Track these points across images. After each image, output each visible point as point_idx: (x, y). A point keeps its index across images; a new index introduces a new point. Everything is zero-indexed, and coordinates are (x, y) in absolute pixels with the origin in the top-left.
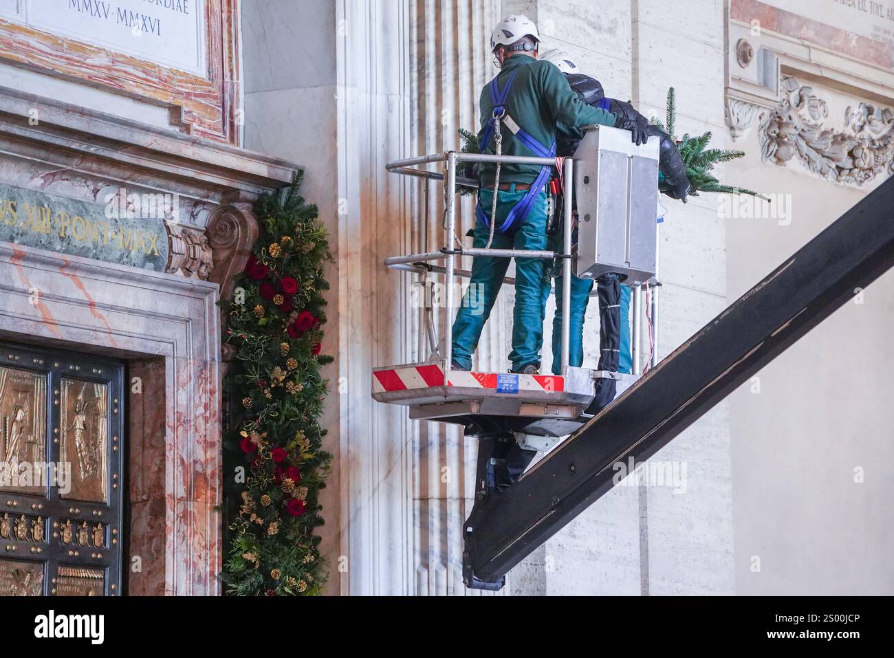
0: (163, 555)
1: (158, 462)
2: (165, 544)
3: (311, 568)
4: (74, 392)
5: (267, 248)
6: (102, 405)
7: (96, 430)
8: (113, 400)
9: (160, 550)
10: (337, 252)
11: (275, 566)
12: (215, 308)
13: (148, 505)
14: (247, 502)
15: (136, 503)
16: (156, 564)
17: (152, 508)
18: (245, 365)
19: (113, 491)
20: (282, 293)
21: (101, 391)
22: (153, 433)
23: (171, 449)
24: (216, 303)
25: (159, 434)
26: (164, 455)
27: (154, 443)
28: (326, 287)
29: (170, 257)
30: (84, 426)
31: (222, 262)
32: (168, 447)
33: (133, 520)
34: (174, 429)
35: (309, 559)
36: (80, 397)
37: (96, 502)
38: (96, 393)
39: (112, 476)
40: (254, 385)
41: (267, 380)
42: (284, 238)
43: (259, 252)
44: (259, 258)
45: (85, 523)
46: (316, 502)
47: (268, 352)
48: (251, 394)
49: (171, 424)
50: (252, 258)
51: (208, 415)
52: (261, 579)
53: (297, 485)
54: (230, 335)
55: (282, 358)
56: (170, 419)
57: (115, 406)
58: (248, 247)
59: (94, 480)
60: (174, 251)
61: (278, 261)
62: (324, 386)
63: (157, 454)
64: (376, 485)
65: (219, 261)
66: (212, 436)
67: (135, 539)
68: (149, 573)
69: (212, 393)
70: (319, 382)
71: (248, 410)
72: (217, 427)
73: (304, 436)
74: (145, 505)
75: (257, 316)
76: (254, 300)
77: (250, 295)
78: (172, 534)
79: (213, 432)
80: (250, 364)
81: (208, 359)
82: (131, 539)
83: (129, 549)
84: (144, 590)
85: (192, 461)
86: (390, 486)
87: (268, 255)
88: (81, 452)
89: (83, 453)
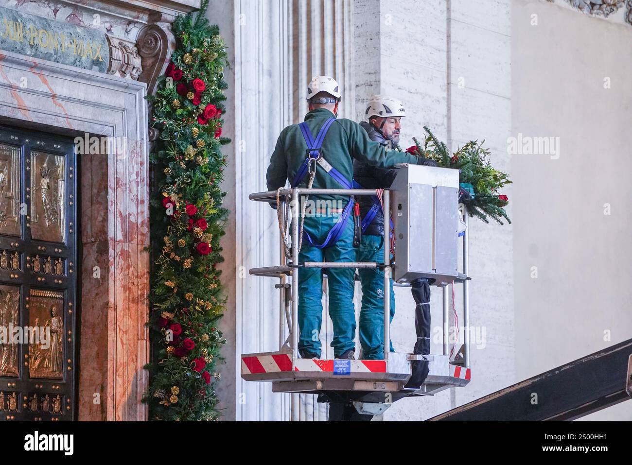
0: (107, 282)
1: (103, 215)
2: (108, 273)
3: (216, 292)
4: (41, 161)
5: (182, 57)
6: (61, 172)
7: (56, 190)
8: (69, 167)
9: (105, 277)
10: (233, 61)
11: (189, 291)
12: (144, 102)
13: (96, 245)
14: (168, 245)
15: (86, 243)
16: (102, 288)
17: (98, 248)
18: (166, 144)
19: (70, 235)
20: (194, 91)
21: (60, 161)
22: (99, 192)
23: (112, 205)
24: (145, 98)
25: (103, 193)
26: (107, 209)
27: (99, 200)
28: (226, 87)
29: (111, 62)
30: (48, 186)
31: (149, 67)
32: (110, 203)
33: (84, 257)
34: (115, 190)
35: (213, 286)
36: (45, 165)
37: (58, 243)
38: (57, 163)
39: (68, 224)
40: (172, 159)
41: (182, 154)
42: (195, 50)
43: (176, 60)
44: (176, 64)
45: (49, 258)
46: (218, 245)
47: (183, 134)
48: (171, 165)
49: (112, 186)
50: (171, 64)
51: (139, 180)
52: (179, 300)
53: (204, 232)
54: (155, 121)
55: (193, 139)
56: (111, 182)
57: (70, 172)
58: (168, 56)
59: (55, 226)
60: (113, 57)
61: (190, 67)
62: (224, 160)
63: (102, 208)
64: (262, 232)
65: (146, 66)
66: (142, 195)
67: (86, 270)
68: (97, 294)
69: (142, 164)
70: (220, 157)
71: (168, 177)
72: (146, 189)
73: (209, 197)
74: (93, 245)
75: (175, 108)
76: (172, 96)
77: (170, 92)
78: (113, 267)
79: (142, 193)
80: (170, 143)
81: (139, 139)
82: (83, 270)
83: (81, 277)
84: (93, 307)
85: (127, 214)
86: (272, 233)
87: (183, 62)
88: (46, 205)
89: (48, 206)
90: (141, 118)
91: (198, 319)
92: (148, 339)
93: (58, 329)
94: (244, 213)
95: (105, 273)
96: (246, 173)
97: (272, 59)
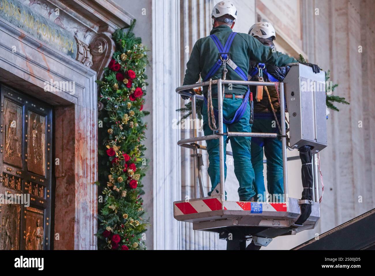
0: (73, 203)
1: (71, 157)
2: (75, 198)
3: (141, 214)
4: (33, 118)
5: (120, 56)
6: (43, 127)
7: (41, 139)
8: (48, 125)
9: (72, 200)
10: (152, 60)
11: (125, 212)
12: (95, 84)
13: (65, 178)
14: (111, 181)
15: (58, 177)
16: (70, 208)
17: (67, 180)
18: (109, 113)
19: (48, 171)
20: (129, 78)
21: (43, 119)
22: (68, 142)
23: (77, 151)
24: (96, 81)
25: (71, 143)
26: (74, 153)
27: (68, 147)
28: (146, 78)
29: (78, 55)
30: (36, 135)
31: (97, 62)
32: (76, 150)
33: (57, 186)
34: (78, 141)
35: (140, 210)
36: (35, 121)
37: (41, 175)
38: (41, 121)
39: (47, 163)
40: (113, 123)
41: (120, 119)
42: (129, 51)
43: (116, 57)
44: (116, 60)
45: (37, 185)
46: (141, 183)
47: (120, 107)
48: (112, 127)
49: (77, 138)
50: (113, 59)
51: (91, 136)
52: (118, 218)
53: (135, 173)
54: (101, 97)
55: (127, 110)
56: (77, 136)
57: (48, 128)
58: (111, 55)
59: (40, 164)
60: (80, 51)
61: (125, 62)
62: (145, 126)
63: (70, 153)
64: (166, 177)
65: (95, 61)
66: (93, 147)
67: (58, 196)
68: (66, 212)
69: (93, 125)
70: (142, 124)
71: (111, 135)
72: (96, 142)
73: (138, 149)
74: (63, 179)
75: (115, 89)
76: (113, 81)
77: (112, 78)
78: (77, 194)
79: (93, 145)
80: (112, 112)
81: (92, 109)
82: (56, 196)
83: (55, 200)
84: (63, 221)
85: (85, 158)
86: (172, 178)
87: (121, 59)
88: (35, 149)
89: (36, 150)
90: (93, 95)
91: (131, 232)
92: (97, 245)
93: (41, 235)
94: (157, 162)
95: (72, 198)
96: (159, 135)
97: (171, 63)
